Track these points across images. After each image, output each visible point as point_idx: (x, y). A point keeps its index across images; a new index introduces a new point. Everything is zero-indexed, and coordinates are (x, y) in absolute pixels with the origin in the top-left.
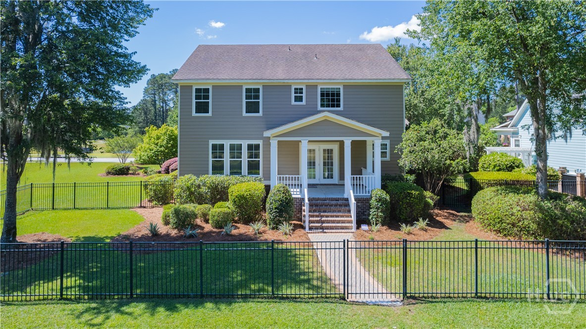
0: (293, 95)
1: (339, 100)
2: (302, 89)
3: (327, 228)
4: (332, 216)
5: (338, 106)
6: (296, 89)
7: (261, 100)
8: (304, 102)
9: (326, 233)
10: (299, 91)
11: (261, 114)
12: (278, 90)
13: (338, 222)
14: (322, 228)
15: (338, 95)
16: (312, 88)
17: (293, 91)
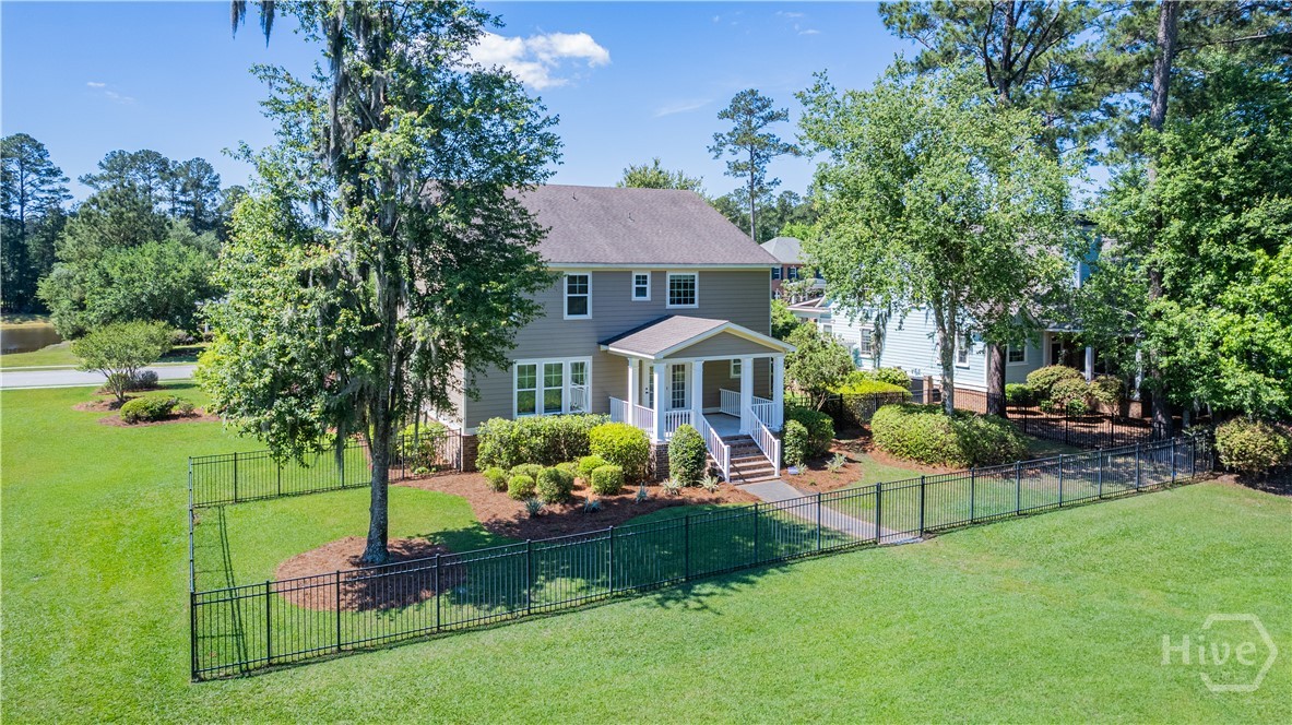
0: (634, 286)
1: (692, 294)
2: (645, 277)
3: (752, 476)
4: (744, 461)
5: (692, 301)
6: (638, 277)
7: (589, 295)
8: (648, 297)
9: (749, 483)
10: (642, 279)
11: (589, 316)
12: (614, 277)
13: (754, 467)
14: (742, 477)
15: (693, 286)
16: (659, 275)
17: (634, 280)
